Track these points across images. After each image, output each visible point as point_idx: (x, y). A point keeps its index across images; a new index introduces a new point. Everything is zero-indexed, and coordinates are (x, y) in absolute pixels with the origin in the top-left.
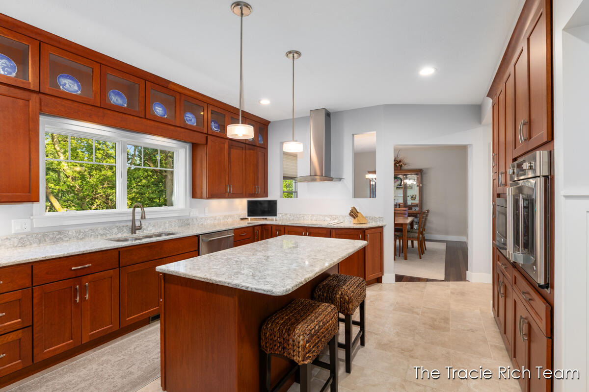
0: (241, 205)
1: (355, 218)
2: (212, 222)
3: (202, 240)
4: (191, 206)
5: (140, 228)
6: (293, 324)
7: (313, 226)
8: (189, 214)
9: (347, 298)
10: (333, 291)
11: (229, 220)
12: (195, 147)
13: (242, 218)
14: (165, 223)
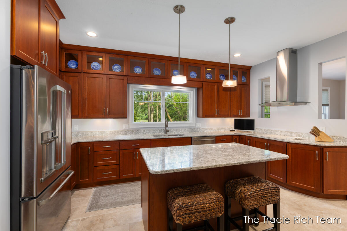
0: (230, 122)
1: (317, 137)
2: (210, 131)
3: (194, 140)
4: (197, 122)
5: (168, 131)
6: (179, 196)
7: (272, 139)
8: (196, 126)
9: (243, 195)
10: (237, 187)
11: (221, 130)
12: (198, 90)
13: (231, 130)
14: (182, 130)
